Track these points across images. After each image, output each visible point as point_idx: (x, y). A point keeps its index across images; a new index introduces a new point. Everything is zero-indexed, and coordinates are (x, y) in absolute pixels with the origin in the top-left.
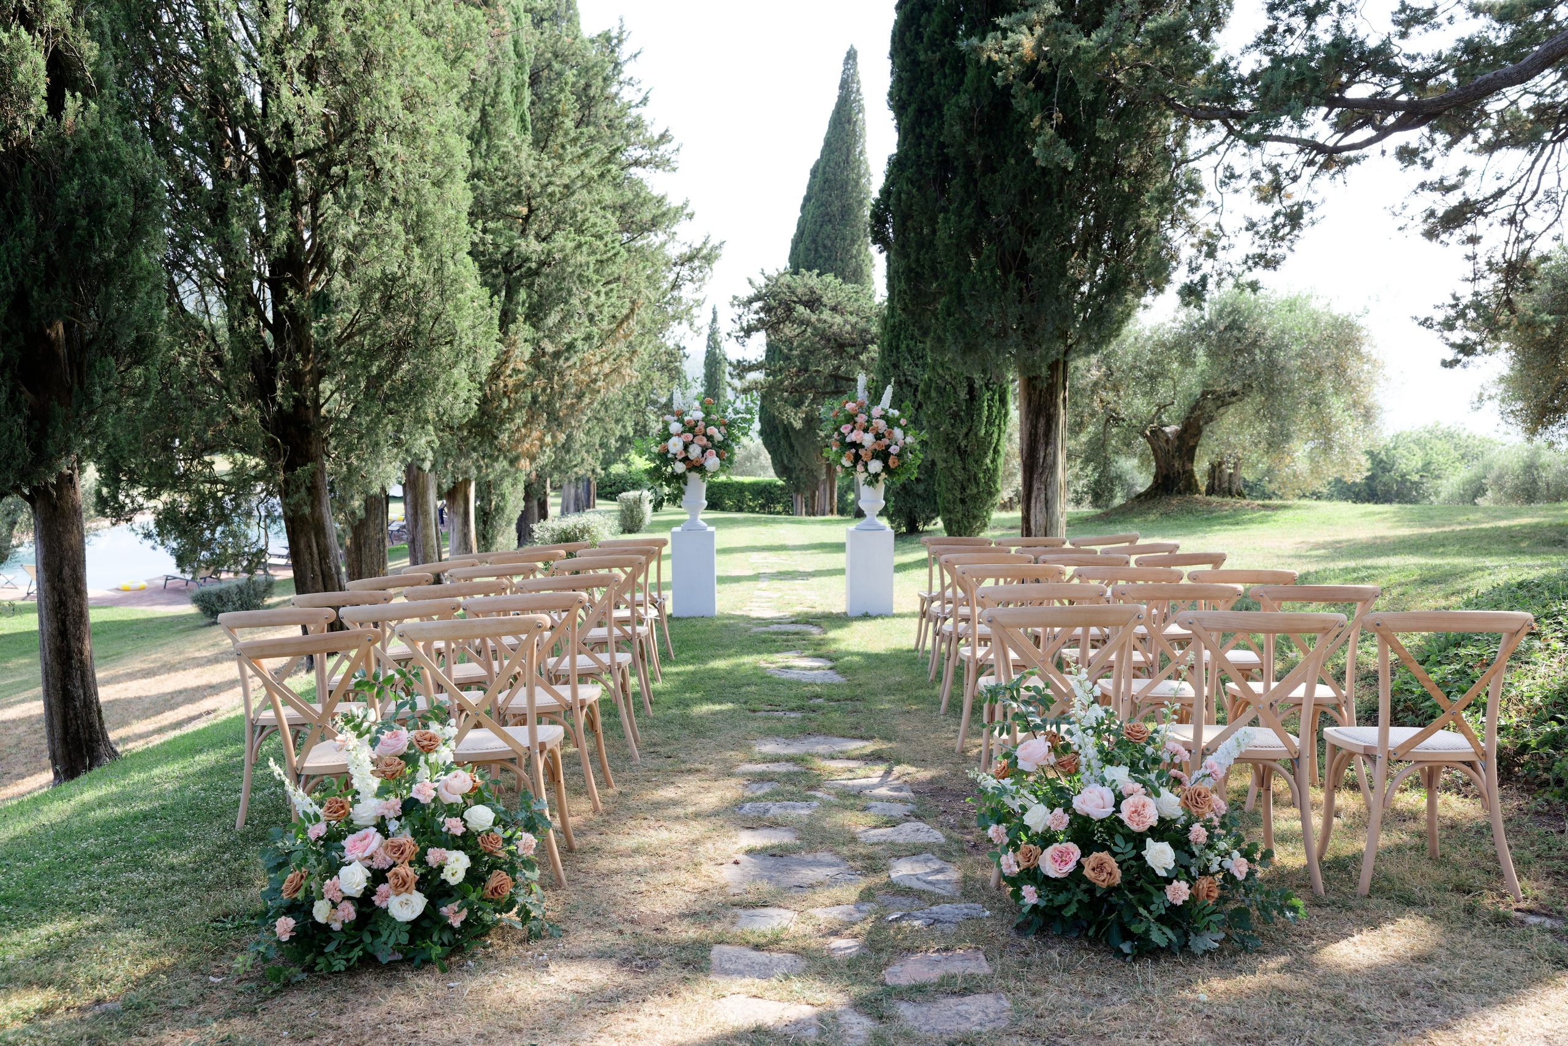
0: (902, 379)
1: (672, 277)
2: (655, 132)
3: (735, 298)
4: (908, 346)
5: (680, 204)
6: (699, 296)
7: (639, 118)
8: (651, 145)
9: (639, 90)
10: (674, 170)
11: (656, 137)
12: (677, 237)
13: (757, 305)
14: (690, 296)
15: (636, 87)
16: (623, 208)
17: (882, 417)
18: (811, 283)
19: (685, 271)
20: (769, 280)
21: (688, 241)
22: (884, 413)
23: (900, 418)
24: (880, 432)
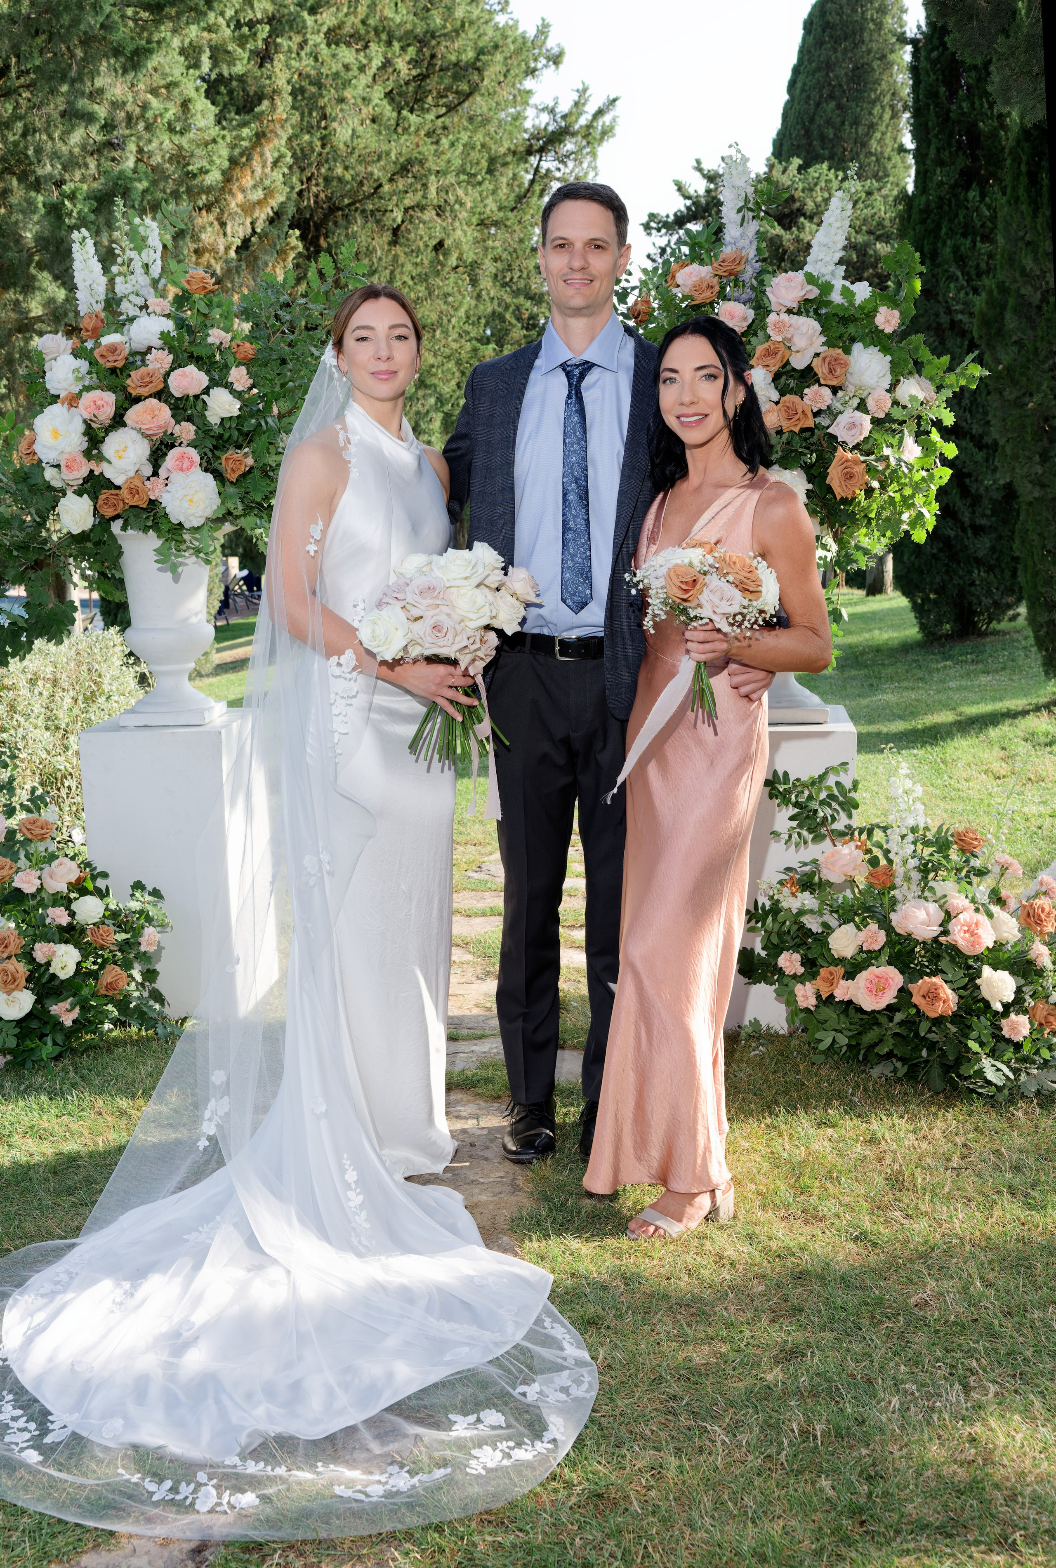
0: (944, 319)
1: (528, 178)
4: (956, 250)
5: (531, 32)
12: (532, 100)
13: (691, 228)
17: (806, 307)
18: (785, 180)
19: (548, 163)
20: (712, 178)
21: (551, 104)
22: (814, 292)
23: (875, 310)
24: (799, 363)
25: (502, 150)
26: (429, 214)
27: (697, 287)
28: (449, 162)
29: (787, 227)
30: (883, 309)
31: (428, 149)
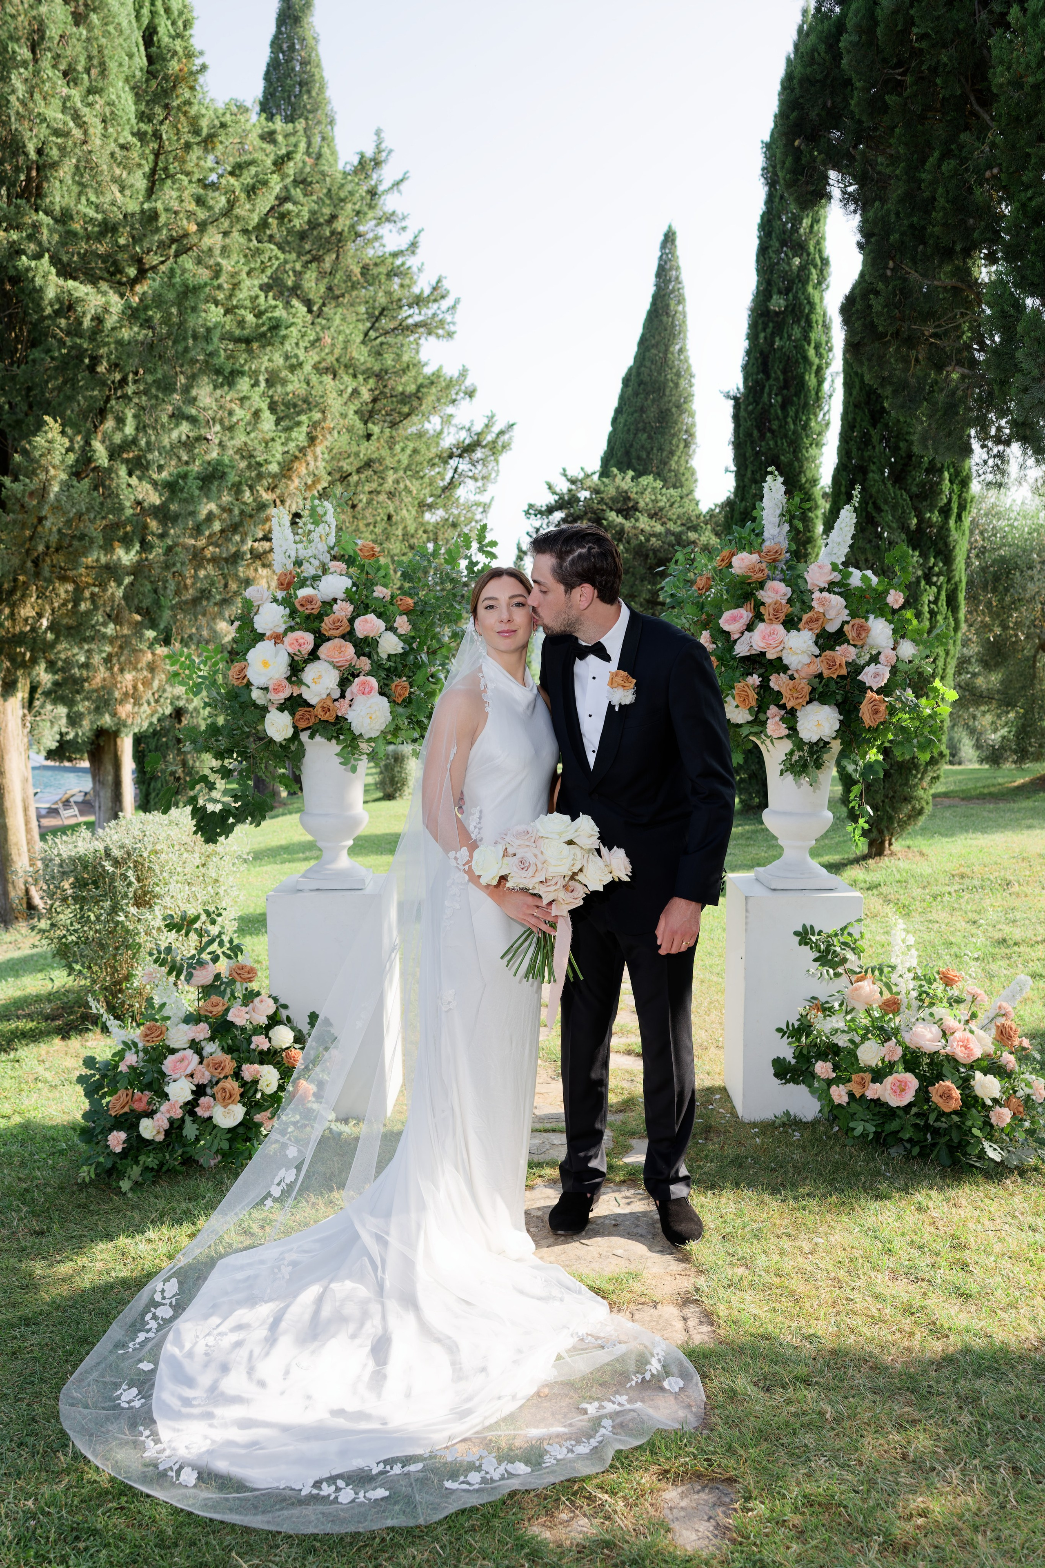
1: (449, 475)
2: (422, 285)
3: (531, 506)
5: (456, 374)
6: (485, 498)
7: (403, 264)
8: (418, 301)
9: (404, 229)
10: (450, 335)
11: (427, 292)
12: (454, 421)
13: (558, 515)
14: (473, 498)
15: (400, 225)
16: (380, 376)
18: (625, 486)
19: (464, 466)
20: (573, 482)
21: (468, 425)
22: (836, 577)
23: (886, 592)
24: (832, 628)
25: (431, 455)
26: (383, 497)
27: (752, 569)
28: (399, 461)
29: (626, 518)
30: (892, 592)
31: (385, 452)
